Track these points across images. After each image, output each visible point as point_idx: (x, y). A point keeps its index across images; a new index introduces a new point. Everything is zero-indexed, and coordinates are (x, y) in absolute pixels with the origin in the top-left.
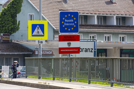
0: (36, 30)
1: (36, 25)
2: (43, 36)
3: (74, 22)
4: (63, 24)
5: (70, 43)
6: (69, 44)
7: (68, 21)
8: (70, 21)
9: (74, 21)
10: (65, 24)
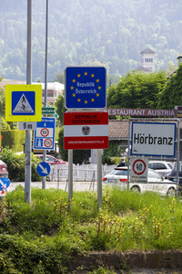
0: (20, 104)
1: (20, 93)
2: (33, 114)
3: (96, 88)
4: (74, 91)
5: (88, 128)
6: (86, 130)
7: (83, 85)
8: (88, 85)
9: (97, 85)
10: (77, 91)
